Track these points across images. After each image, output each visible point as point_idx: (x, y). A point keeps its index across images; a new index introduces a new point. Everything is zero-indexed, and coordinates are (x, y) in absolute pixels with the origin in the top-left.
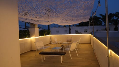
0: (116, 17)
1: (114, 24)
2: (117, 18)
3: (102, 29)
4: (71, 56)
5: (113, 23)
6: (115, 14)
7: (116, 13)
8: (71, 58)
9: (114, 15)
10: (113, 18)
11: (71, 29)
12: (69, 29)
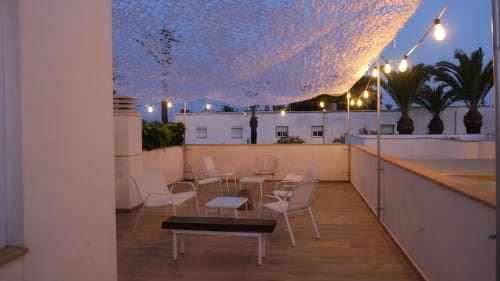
0: (436, 80)
1: (427, 107)
2: (440, 83)
3: (382, 126)
4: (291, 234)
5: (424, 102)
6: (436, 68)
7: (438, 64)
8: (294, 244)
9: (430, 70)
10: (427, 83)
11: (258, 120)
12: (251, 123)
